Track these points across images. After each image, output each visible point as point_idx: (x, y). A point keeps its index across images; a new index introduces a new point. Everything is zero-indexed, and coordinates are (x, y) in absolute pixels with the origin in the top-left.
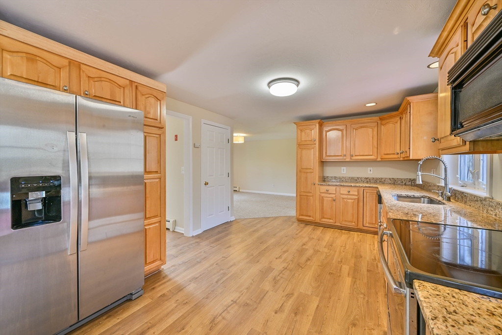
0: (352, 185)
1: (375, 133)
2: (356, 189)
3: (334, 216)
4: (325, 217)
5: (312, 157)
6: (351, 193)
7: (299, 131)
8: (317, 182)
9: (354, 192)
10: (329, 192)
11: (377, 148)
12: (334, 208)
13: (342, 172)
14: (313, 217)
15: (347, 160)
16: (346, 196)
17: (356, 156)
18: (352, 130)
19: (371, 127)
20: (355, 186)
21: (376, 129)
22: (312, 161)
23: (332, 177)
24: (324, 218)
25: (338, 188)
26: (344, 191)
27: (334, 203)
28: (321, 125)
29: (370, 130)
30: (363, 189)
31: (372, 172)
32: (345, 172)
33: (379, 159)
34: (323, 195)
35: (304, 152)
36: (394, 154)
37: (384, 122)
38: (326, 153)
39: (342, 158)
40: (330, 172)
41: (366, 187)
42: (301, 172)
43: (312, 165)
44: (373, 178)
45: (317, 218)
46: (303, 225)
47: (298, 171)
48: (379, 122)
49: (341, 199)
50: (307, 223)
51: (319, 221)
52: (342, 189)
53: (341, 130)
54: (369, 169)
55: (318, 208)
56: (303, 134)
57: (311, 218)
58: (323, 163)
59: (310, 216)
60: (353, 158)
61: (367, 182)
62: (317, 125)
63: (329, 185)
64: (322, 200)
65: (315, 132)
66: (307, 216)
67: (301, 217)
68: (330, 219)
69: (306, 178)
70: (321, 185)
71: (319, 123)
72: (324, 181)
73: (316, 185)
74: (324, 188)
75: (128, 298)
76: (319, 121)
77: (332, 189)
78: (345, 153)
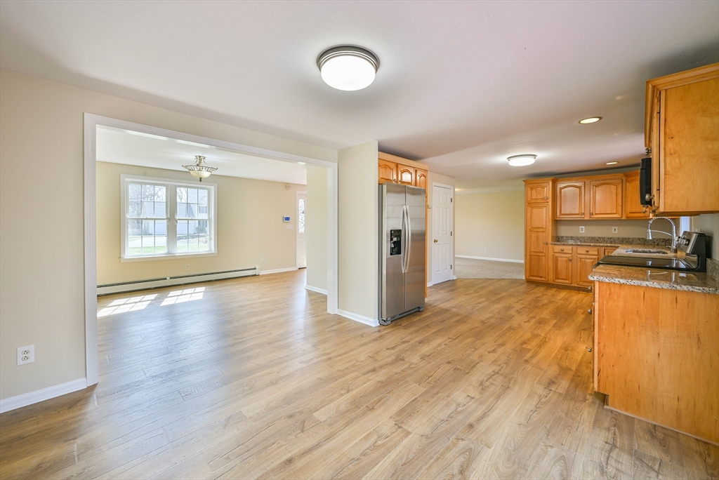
0: (592, 244)
1: (620, 190)
2: (596, 249)
3: (570, 277)
4: (560, 277)
5: (543, 216)
6: (590, 253)
7: (529, 190)
8: (550, 241)
9: (593, 251)
10: (565, 252)
11: (622, 206)
12: (570, 268)
13: (581, 232)
14: (545, 278)
15: (585, 219)
16: (584, 256)
17: (596, 214)
18: (592, 186)
19: (614, 184)
20: (595, 246)
21: (620, 186)
22: (545, 220)
23: (567, 237)
24: (558, 279)
25: (575, 248)
26: (582, 250)
27: (570, 263)
28: (554, 182)
29: (613, 188)
30: (603, 248)
31: (616, 232)
32: (584, 232)
33: (624, 218)
34: (557, 255)
35: (535, 210)
36: (640, 213)
37: (629, 179)
38: (560, 211)
39: (580, 216)
40: (564, 231)
41: (607, 246)
42: (531, 231)
43: (544, 224)
44: (619, 238)
45: (551, 279)
46: (533, 286)
47: (528, 230)
48: (624, 179)
49: (579, 259)
50: (538, 284)
51: (552, 282)
52: (579, 248)
53: (579, 188)
54: (613, 228)
55: (552, 268)
56: (534, 191)
57: (543, 279)
58: (556, 222)
59: (542, 277)
60: (593, 216)
61: (611, 243)
62: (551, 183)
63: (564, 245)
64: (556, 260)
65: (547, 190)
66: (538, 276)
67: (531, 278)
68: (566, 280)
69: (538, 237)
70: (555, 244)
71: (552, 181)
72: (558, 241)
73: (550, 245)
74: (558, 248)
75: (417, 310)
76: (552, 178)
77: (568, 249)
78: (583, 211)
